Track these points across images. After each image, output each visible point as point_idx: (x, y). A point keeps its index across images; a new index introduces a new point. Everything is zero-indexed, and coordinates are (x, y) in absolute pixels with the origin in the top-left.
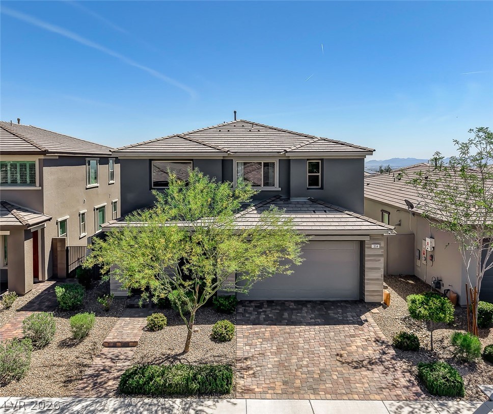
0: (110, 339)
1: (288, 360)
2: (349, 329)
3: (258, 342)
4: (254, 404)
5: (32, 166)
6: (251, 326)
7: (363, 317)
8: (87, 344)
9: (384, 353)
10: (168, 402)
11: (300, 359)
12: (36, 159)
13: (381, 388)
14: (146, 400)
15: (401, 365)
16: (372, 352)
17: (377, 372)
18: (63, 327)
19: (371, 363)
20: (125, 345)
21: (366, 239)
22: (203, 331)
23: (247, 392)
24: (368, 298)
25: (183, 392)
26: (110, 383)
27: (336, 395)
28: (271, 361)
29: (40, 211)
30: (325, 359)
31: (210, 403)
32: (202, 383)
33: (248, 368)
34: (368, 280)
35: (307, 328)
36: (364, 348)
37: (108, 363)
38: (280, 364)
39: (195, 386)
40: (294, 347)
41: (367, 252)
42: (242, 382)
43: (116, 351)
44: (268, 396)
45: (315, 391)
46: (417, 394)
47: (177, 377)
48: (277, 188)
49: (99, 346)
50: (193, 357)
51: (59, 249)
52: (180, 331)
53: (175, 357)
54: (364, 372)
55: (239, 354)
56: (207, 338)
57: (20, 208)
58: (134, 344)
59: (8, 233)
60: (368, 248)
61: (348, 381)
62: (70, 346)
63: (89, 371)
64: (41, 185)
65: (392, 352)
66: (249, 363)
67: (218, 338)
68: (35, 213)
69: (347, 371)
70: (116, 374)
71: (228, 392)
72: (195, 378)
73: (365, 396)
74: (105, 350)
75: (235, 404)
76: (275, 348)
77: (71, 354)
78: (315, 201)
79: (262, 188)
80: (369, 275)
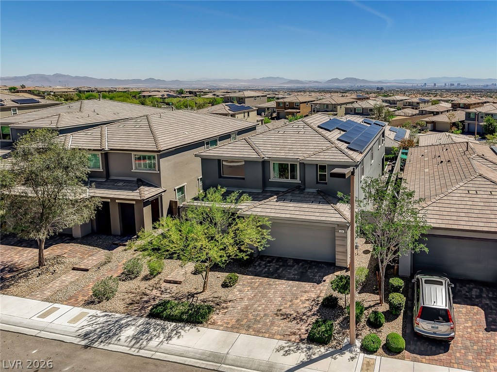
0: (169, 278)
1: (253, 305)
2: (309, 286)
3: (247, 289)
4: (210, 333)
5: (154, 157)
6: (252, 277)
7: (325, 278)
8: (154, 280)
10: (168, 324)
11: (260, 305)
12: (155, 154)
14: (159, 322)
15: (314, 319)
20: (175, 282)
21: (336, 226)
23: (214, 323)
24: (337, 264)
26: (150, 308)
27: (257, 332)
28: (246, 302)
29: (158, 185)
31: (187, 328)
33: (226, 308)
34: (338, 252)
37: (158, 294)
38: (246, 308)
39: (185, 317)
41: (337, 234)
42: (215, 317)
43: (169, 286)
44: (222, 328)
45: (248, 329)
46: (302, 340)
48: (298, 181)
49: (162, 281)
51: (174, 207)
53: (193, 295)
55: (229, 297)
56: (220, 283)
57: (148, 183)
58: (180, 283)
59: (134, 202)
60: (337, 232)
61: (273, 324)
62: (147, 280)
63: (145, 299)
64: (159, 170)
65: (317, 308)
66: (230, 304)
67: (225, 285)
68: (156, 187)
70: (157, 302)
71: (201, 323)
73: (272, 336)
74: (163, 285)
75: (199, 331)
76: (252, 295)
77: (144, 285)
78: (319, 192)
79: (289, 180)
80: (338, 249)
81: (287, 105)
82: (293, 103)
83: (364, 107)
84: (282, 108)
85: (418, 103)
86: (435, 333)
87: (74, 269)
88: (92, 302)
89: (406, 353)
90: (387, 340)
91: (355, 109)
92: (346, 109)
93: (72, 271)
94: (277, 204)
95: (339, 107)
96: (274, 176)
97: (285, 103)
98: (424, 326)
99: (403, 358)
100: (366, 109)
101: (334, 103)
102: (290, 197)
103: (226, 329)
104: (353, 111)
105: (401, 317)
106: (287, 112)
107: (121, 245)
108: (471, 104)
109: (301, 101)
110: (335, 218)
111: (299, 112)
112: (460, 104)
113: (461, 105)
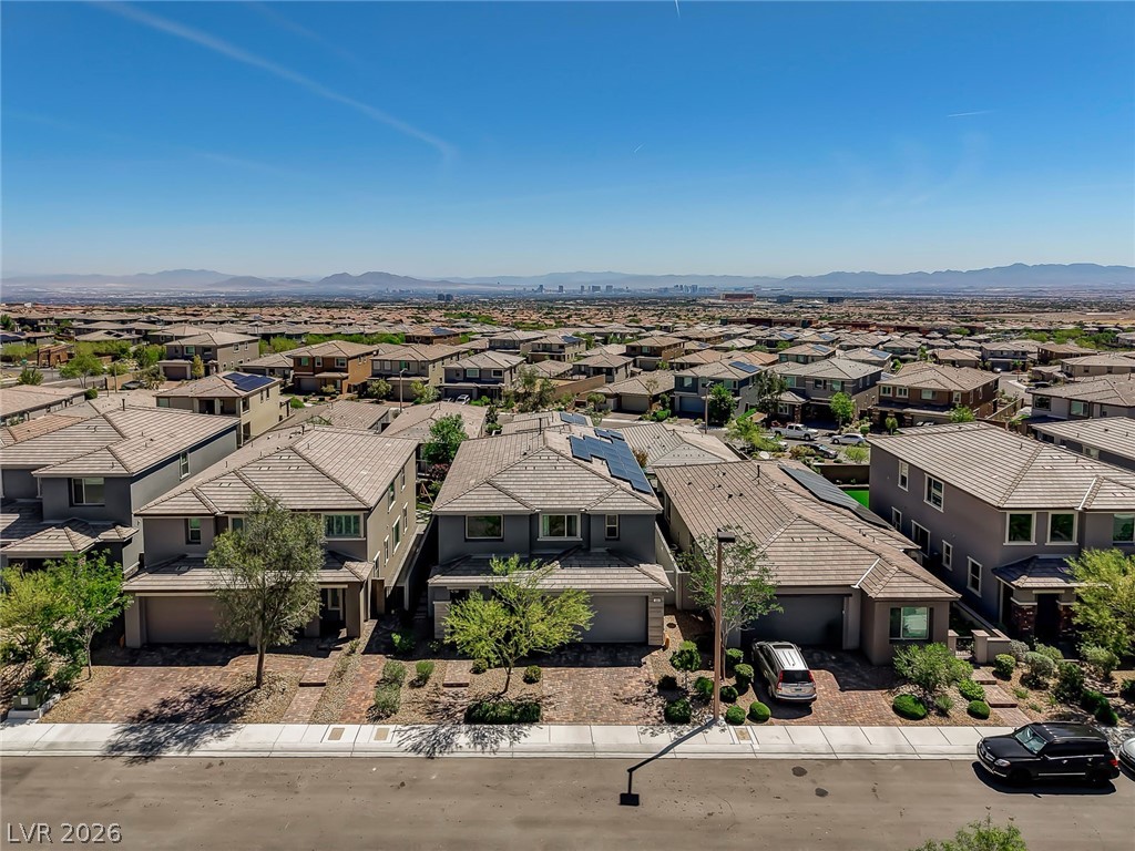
0: (446, 681)
1: (580, 697)
2: (630, 670)
3: (559, 683)
4: (555, 729)
5: (357, 518)
6: (555, 668)
7: (643, 660)
8: (429, 686)
9: (649, 692)
10: (500, 727)
11: (588, 697)
12: (361, 514)
13: (639, 718)
14: (486, 726)
15: (660, 700)
16: (641, 692)
17: (639, 709)
18: (411, 669)
19: (637, 700)
20: (460, 685)
21: (650, 595)
22: (519, 673)
23: (550, 720)
24: (651, 642)
25: (508, 720)
26: (458, 714)
27: (608, 722)
28: (568, 697)
29: (362, 557)
30: (606, 697)
31: (526, 727)
32: (521, 715)
33: (551, 704)
34: (651, 627)
35: (598, 669)
36: (637, 688)
37: (452, 700)
38: (575, 702)
40: (586, 686)
41: (650, 605)
42: (546, 714)
43: (455, 689)
44: (563, 723)
45: (595, 720)
46: (661, 721)
47: (504, 711)
48: (578, 538)
49: (440, 686)
50: (512, 695)
51: (378, 589)
52: (501, 673)
53: (499, 696)
54: (631, 706)
55: (545, 693)
56: (521, 680)
57: (345, 556)
58: (467, 685)
59: (346, 586)
60: (651, 602)
61: (618, 713)
62: (419, 687)
63: (440, 707)
64: (365, 536)
65: (656, 690)
66: (551, 699)
67: (529, 680)
68: (360, 561)
69: (619, 705)
70: (460, 708)
71: (537, 721)
72: (515, 712)
73: (627, 723)
74: (446, 689)
75: (542, 729)
76: (571, 687)
77: (423, 693)
78: (611, 552)
79: (565, 538)
80: (651, 623)
81: (319, 364)
82: (333, 358)
83: (483, 366)
84: (306, 369)
85: (562, 346)
86: (798, 696)
87: (302, 685)
88: (379, 718)
89: (774, 720)
90: (751, 709)
91: (465, 370)
92: (447, 371)
93: (301, 689)
94: (564, 571)
95: (431, 366)
96: (543, 535)
97: (314, 358)
98: (786, 691)
99: (772, 724)
100: (488, 370)
101: (420, 358)
102: (575, 562)
103: (570, 723)
104: (462, 375)
105: (751, 689)
106: (320, 378)
107: (332, 650)
108: (663, 348)
109: (350, 355)
110: (649, 585)
111: (347, 378)
112: (641, 347)
113: (645, 351)
